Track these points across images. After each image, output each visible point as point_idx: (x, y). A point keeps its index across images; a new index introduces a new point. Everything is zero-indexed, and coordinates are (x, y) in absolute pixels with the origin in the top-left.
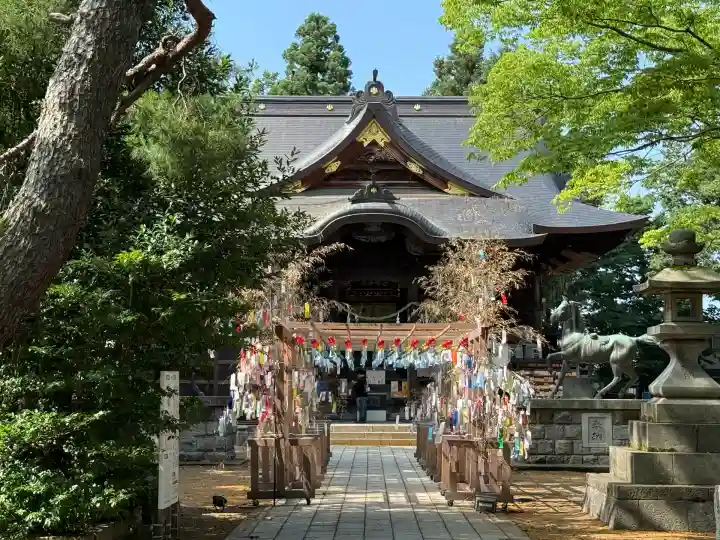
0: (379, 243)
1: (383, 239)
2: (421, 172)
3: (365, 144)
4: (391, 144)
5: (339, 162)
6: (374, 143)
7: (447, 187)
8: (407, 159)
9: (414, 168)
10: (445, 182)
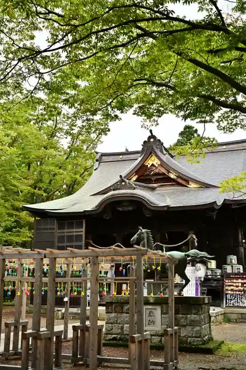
0: (129, 210)
1: (130, 208)
2: (176, 178)
3: (149, 166)
4: (161, 165)
5: (137, 176)
6: (153, 165)
7: (189, 184)
8: (169, 172)
9: (172, 176)
10: (188, 182)
